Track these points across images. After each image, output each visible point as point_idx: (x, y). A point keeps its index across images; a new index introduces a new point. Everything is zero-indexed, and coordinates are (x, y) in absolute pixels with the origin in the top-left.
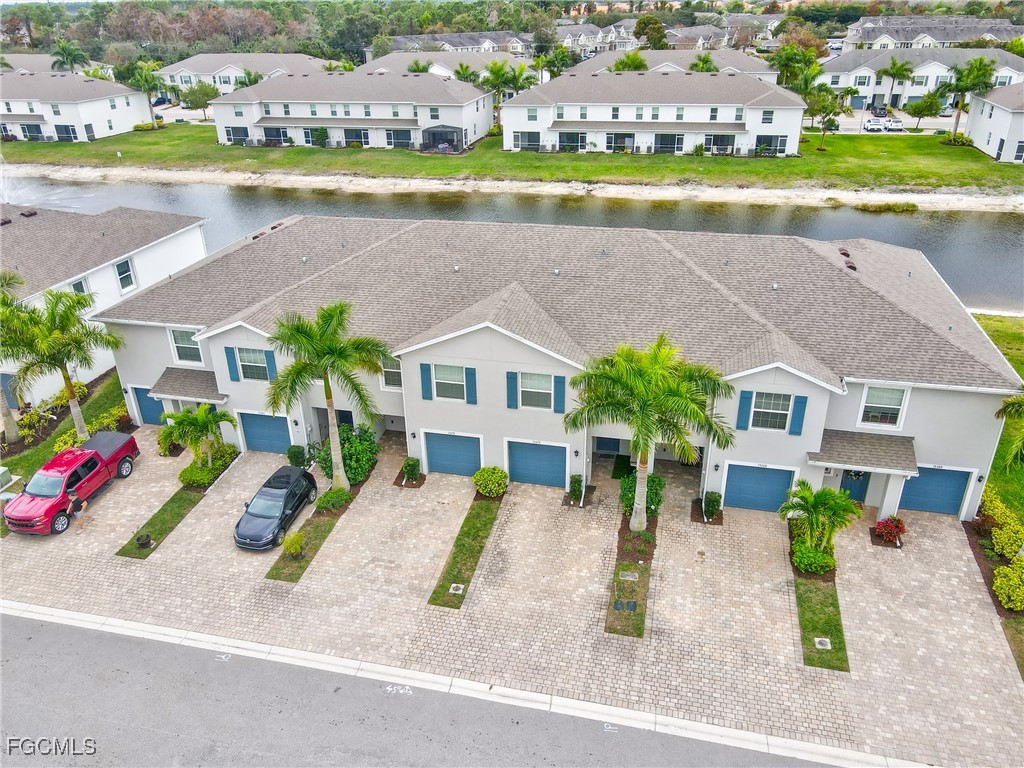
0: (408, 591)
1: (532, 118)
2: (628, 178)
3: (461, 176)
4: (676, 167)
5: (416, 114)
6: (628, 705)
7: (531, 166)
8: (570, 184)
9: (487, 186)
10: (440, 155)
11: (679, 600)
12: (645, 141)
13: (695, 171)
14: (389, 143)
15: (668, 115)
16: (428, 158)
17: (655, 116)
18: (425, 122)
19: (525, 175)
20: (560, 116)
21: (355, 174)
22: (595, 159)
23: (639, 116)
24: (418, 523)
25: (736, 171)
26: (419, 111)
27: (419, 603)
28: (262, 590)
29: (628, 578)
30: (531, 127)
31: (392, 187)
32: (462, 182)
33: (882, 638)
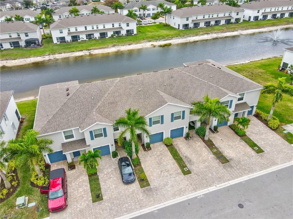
0: (177, 175)
1: (61, 32)
2: (99, 47)
3: (47, 54)
4: (109, 42)
5: (19, 35)
6: (241, 176)
7: (67, 48)
8: (83, 51)
9: (58, 56)
10: (34, 48)
11: (228, 151)
12: (97, 35)
13: (116, 42)
14: (12, 47)
15: (101, 27)
16: (31, 50)
17: (97, 28)
18: (23, 38)
19: (67, 51)
20: (69, 31)
21: (6, 60)
22: (85, 43)
23: (93, 28)
24: (161, 158)
25: (125, 41)
26: (20, 34)
27: (182, 176)
28: (144, 191)
29: (215, 151)
30: (62, 35)
31: (24, 62)
32: (48, 56)
33: (263, 143)
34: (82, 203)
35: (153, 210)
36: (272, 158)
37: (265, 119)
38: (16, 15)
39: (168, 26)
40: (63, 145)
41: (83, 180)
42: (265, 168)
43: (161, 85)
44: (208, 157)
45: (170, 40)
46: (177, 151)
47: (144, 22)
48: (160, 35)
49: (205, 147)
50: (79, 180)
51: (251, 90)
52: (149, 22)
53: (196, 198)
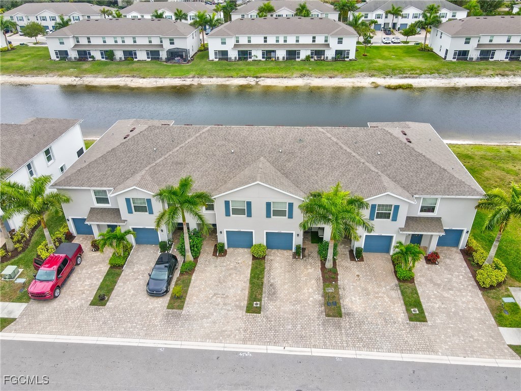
0: (235, 308)
1: (224, 43)
2: (276, 75)
3: (191, 76)
4: (298, 68)
5: (161, 42)
6: (343, 348)
7: (226, 69)
8: (247, 79)
9: (205, 81)
10: (177, 64)
11: (354, 299)
12: (281, 54)
13: (308, 69)
14: (148, 58)
15: (291, 40)
16: (172, 66)
17: (285, 41)
18: (167, 46)
19: (223, 74)
20: (237, 41)
21: (133, 76)
22: (257, 64)
23: (277, 41)
24: (230, 274)
25: (327, 69)
26: (163, 40)
27: (242, 313)
28: (168, 315)
29: (329, 291)
30: (223, 48)
31: (155, 83)
32: (191, 79)
33: (437, 306)
34: (76, 301)
35: (159, 346)
36: (432, 338)
37: (478, 264)
38: (178, 10)
39: (429, 51)
40: (93, 210)
41: (100, 270)
42: (402, 352)
43: (274, 150)
44: (309, 298)
45: (414, 78)
46: (264, 271)
47: (385, 39)
48: (400, 66)
49: (318, 279)
50: (95, 268)
51: (452, 195)
52: (393, 40)
53: (237, 353)
